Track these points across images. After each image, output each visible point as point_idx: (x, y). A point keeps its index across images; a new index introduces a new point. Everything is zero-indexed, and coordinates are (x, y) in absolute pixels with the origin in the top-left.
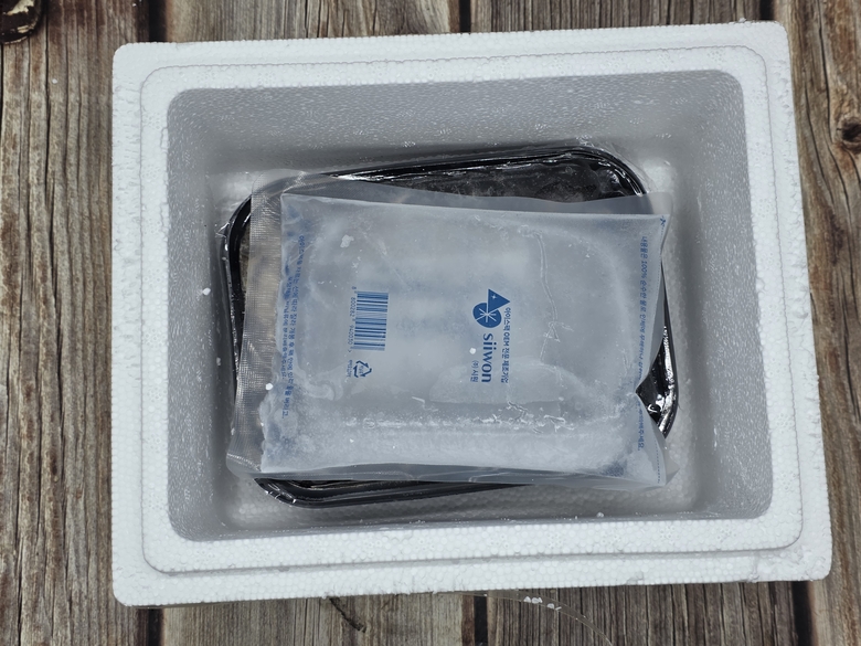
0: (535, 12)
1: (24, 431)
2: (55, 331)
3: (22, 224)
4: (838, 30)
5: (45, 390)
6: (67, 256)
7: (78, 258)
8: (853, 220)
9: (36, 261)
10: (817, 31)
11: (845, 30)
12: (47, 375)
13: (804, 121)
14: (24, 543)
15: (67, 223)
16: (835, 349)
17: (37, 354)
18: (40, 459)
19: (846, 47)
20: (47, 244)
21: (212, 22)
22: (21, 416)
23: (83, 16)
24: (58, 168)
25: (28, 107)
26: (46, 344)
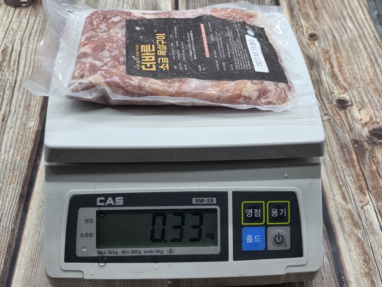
2: (14, 80)
3: (10, 49)
5: (6, 96)
6: (24, 59)
7: (28, 60)
8: (316, 57)
9: (12, 59)
12: (8, 92)
15: (27, 50)
17: (6, 86)
19: (307, 16)
20: (18, 55)
24: (27, 37)
25: (20, 23)
26: (10, 83)
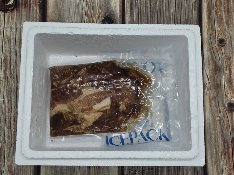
0: (141, 9)
1: (7, 111)
2: (16, 86)
3: (8, 58)
4: (218, 15)
5: (13, 100)
8: (221, 63)
9: (12, 68)
10: (213, 15)
11: (220, 15)
12: (13, 97)
13: (209, 38)
14: (6, 139)
16: (215, 96)
17: (11, 91)
18: (11, 118)
19: (220, 20)
20: (15, 63)
21: (59, 8)
22: (6, 107)
23: (26, 6)
24: (18, 44)
25: (11, 28)
26: (14, 89)
